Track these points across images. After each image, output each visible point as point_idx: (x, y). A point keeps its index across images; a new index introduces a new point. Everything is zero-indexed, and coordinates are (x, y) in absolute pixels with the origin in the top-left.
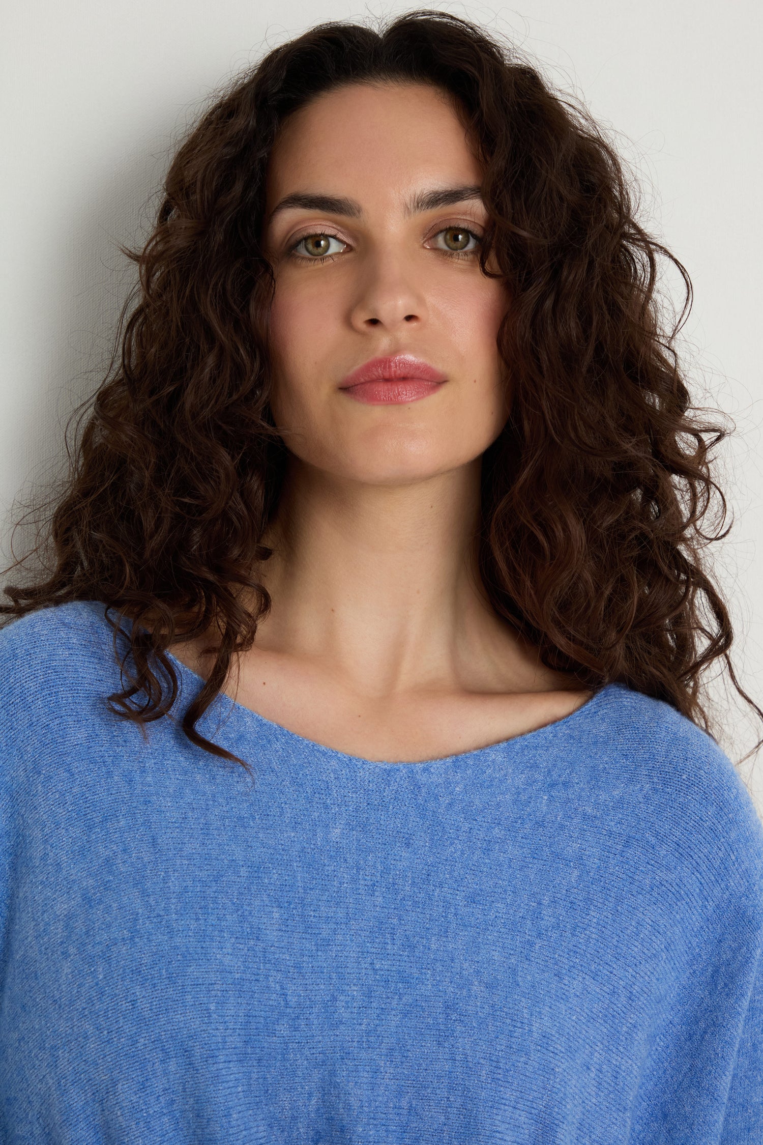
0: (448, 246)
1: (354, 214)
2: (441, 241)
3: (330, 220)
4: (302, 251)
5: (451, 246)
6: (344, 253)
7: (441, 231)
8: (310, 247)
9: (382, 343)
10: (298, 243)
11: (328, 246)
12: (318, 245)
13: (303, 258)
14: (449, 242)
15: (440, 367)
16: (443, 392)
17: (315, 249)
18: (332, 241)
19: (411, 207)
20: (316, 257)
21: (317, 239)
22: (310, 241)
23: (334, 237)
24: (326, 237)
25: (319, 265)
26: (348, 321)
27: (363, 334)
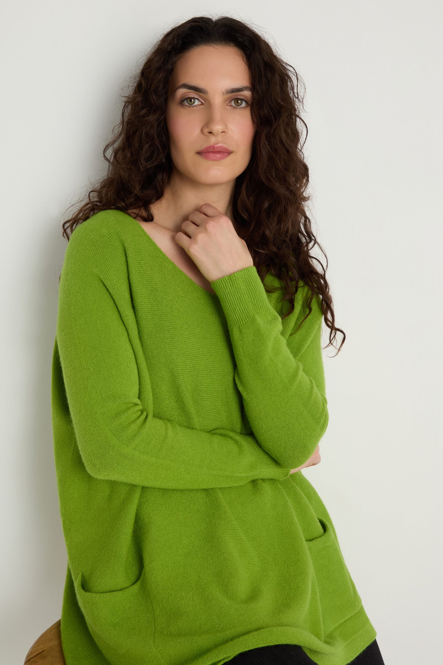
0: (235, 105)
1: (205, 94)
2: (233, 103)
3: (197, 94)
4: (186, 103)
5: (236, 104)
6: (201, 105)
7: (234, 99)
8: (188, 101)
9: (213, 140)
10: (185, 100)
11: (194, 102)
12: (191, 101)
13: (187, 106)
14: (236, 103)
15: (231, 148)
16: (232, 156)
17: (190, 102)
18: (196, 101)
19: (225, 93)
20: (191, 106)
21: (191, 99)
22: (188, 99)
23: (197, 99)
24: (194, 98)
25: (191, 109)
26: (202, 131)
27: (206, 136)
